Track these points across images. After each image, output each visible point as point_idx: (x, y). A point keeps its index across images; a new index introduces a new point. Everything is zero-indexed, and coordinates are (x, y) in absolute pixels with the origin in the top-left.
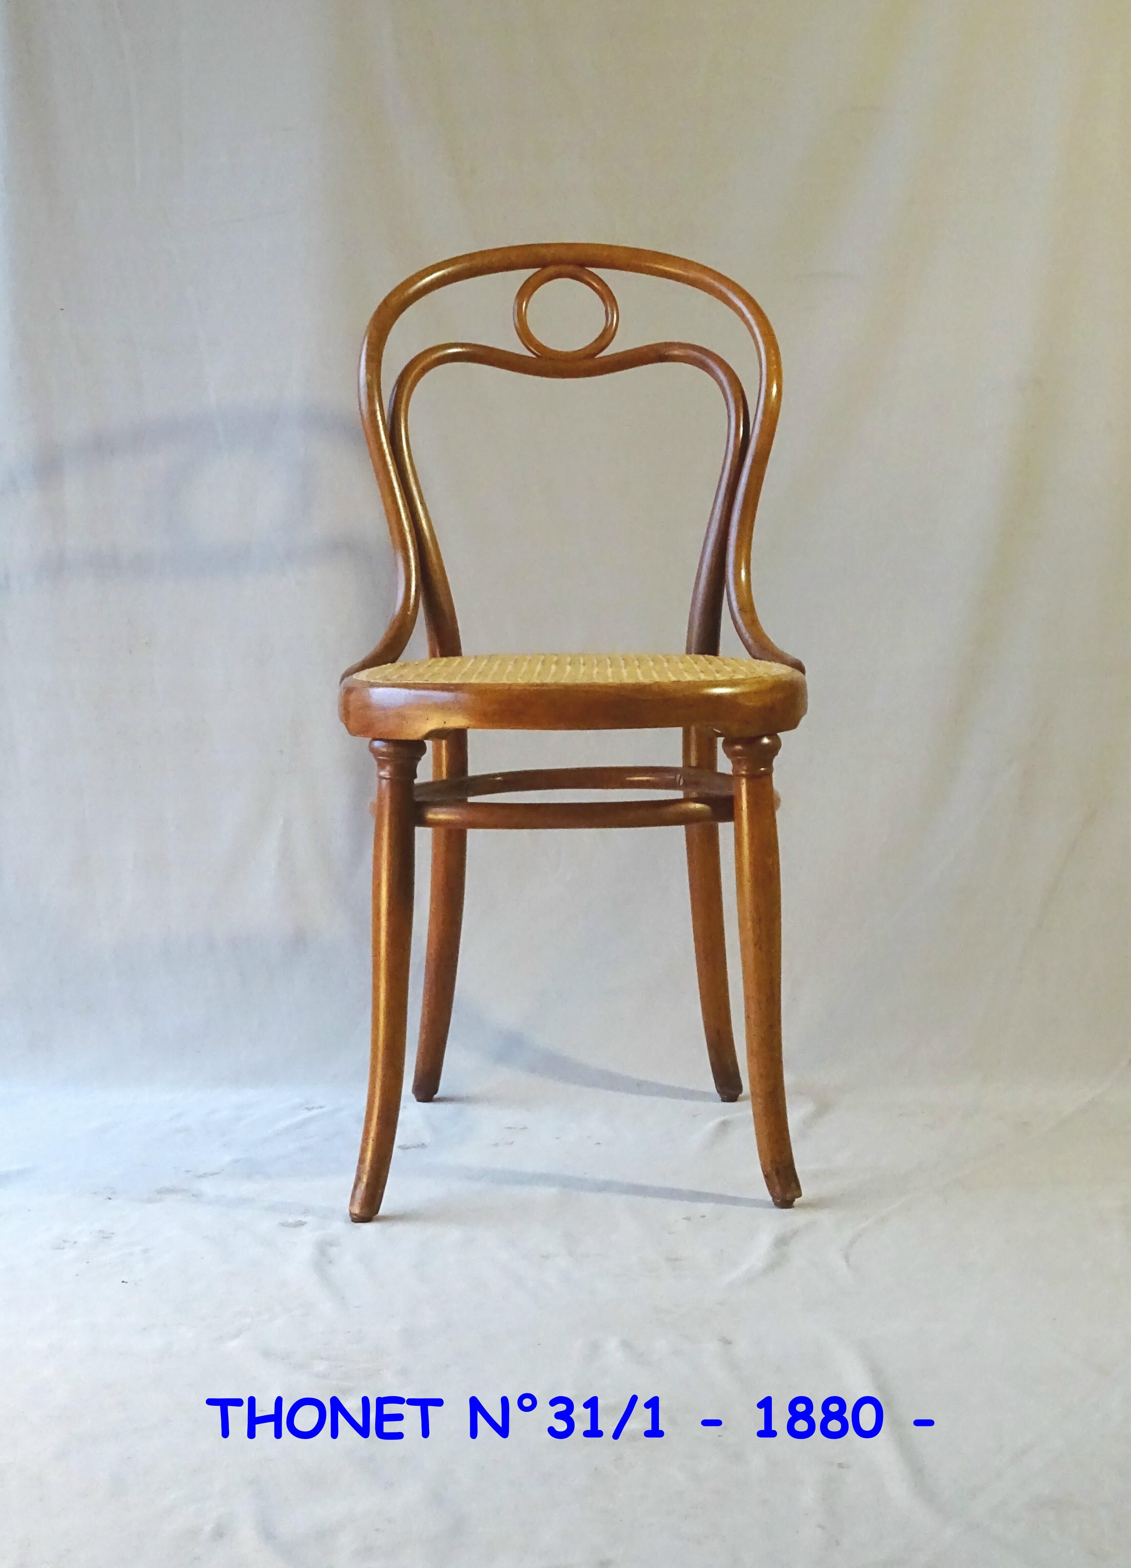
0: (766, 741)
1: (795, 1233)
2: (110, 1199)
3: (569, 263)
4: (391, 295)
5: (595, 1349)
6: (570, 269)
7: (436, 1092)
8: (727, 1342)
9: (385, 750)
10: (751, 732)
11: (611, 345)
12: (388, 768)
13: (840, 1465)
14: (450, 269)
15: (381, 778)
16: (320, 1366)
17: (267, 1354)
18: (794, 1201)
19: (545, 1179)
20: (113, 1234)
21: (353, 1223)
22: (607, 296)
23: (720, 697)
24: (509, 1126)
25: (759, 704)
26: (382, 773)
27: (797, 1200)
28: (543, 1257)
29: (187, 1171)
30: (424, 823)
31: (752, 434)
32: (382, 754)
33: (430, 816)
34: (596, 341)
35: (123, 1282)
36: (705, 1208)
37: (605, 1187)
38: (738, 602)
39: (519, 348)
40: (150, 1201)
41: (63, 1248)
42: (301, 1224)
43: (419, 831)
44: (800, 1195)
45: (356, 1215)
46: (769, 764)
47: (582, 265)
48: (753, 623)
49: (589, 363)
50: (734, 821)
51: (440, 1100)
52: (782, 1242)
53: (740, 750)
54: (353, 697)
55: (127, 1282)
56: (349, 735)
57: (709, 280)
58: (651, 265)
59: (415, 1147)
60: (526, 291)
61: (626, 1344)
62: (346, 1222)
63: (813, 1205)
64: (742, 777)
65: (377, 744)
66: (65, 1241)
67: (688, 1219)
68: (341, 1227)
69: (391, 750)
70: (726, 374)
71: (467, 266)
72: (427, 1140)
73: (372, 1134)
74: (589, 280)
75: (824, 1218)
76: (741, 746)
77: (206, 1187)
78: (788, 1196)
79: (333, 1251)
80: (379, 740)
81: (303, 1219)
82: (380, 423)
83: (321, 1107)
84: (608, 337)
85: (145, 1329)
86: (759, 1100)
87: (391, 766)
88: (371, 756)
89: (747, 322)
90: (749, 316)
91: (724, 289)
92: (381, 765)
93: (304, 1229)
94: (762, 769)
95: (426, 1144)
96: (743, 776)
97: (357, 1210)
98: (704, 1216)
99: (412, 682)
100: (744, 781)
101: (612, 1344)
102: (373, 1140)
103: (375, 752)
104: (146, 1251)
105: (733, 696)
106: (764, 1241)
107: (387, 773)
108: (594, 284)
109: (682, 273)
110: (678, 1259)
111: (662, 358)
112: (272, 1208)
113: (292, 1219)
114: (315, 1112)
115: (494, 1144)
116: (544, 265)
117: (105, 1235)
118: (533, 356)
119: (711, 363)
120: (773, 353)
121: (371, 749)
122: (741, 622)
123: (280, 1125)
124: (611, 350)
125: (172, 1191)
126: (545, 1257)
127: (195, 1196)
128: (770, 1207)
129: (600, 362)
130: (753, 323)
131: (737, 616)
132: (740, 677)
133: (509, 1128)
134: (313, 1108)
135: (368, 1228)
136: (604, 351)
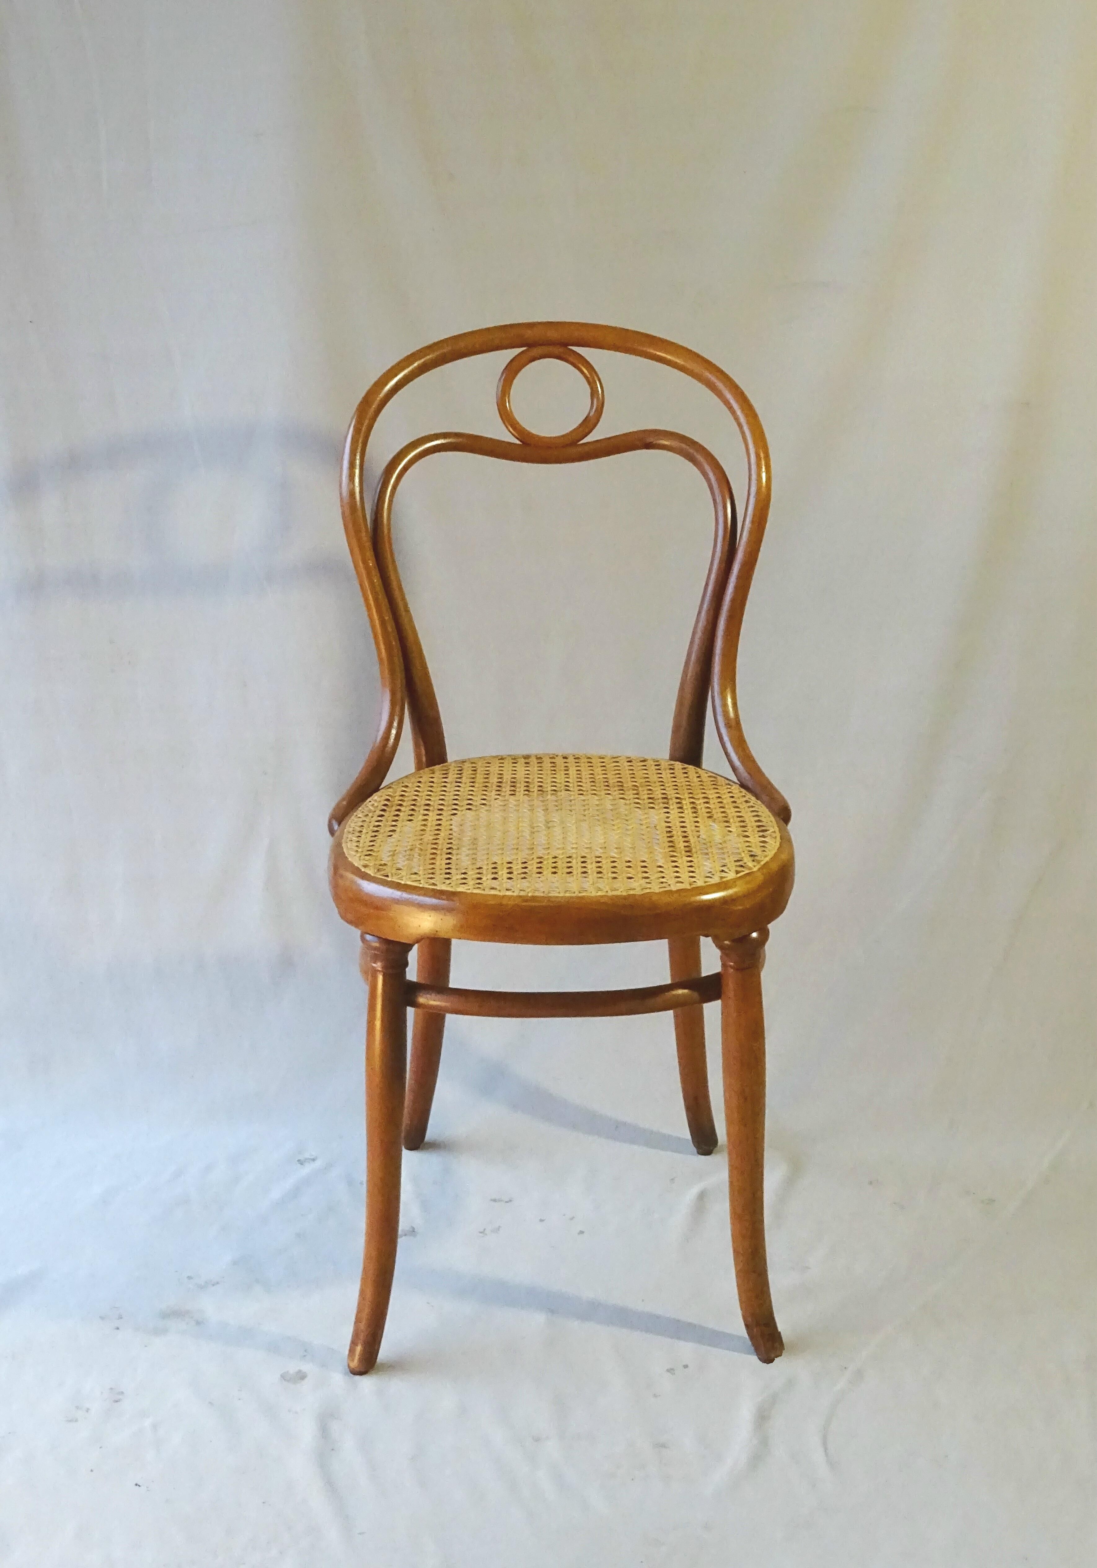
0: (755, 935)
2: (118, 1328)
3: (553, 344)
6: (554, 349)
7: (423, 1141)
9: (376, 945)
11: (595, 429)
15: (373, 968)
20: (123, 1393)
21: (352, 1375)
22: (592, 377)
24: (493, 1197)
26: (374, 964)
28: (534, 1440)
29: (190, 1278)
30: (414, 1004)
31: (739, 541)
32: (375, 949)
33: (422, 1000)
34: (581, 425)
35: (136, 1485)
36: (686, 1350)
39: (506, 436)
40: (157, 1332)
41: (77, 1420)
42: (302, 1376)
43: (408, 1010)
44: (781, 1356)
45: (354, 1369)
47: (565, 345)
48: (740, 743)
49: (573, 451)
50: (718, 1000)
51: (429, 1148)
54: (342, 879)
55: (139, 1486)
56: (340, 920)
60: (512, 371)
62: (345, 1374)
65: (368, 937)
66: (78, 1407)
67: (670, 1371)
68: (338, 1379)
69: (384, 947)
74: (574, 360)
77: (207, 1305)
79: (334, 1428)
80: (369, 934)
81: (304, 1367)
83: (313, 1160)
84: (593, 419)
86: (741, 1258)
87: (381, 962)
88: (362, 945)
89: (737, 419)
91: (713, 379)
92: (375, 958)
93: (305, 1386)
95: (416, 1231)
96: (731, 966)
97: (355, 1364)
98: (686, 1367)
99: (403, 882)
103: (368, 945)
104: (155, 1427)
105: (724, 901)
107: (381, 967)
108: (578, 363)
109: (669, 357)
110: (663, 1446)
111: (649, 446)
112: (274, 1348)
113: (293, 1367)
114: (308, 1169)
115: (482, 1230)
116: (530, 345)
117: (117, 1397)
118: (518, 442)
119: (700, 458)
120: (762, 455)
121: (363, 939)
122: (726, 739)
123: (276, 1194)
124: (595, 436)
125: (176, 1314)
126: (537, 1440)
127: (198, 1323)
128: (749, 1354)
129: (586, 448)
130: (742, 420)
131: (723, 731)
132: (731, 875)
133: (495, 1200)
134: (306, 1160)
135: (366, 1383)
136: (588, 436)
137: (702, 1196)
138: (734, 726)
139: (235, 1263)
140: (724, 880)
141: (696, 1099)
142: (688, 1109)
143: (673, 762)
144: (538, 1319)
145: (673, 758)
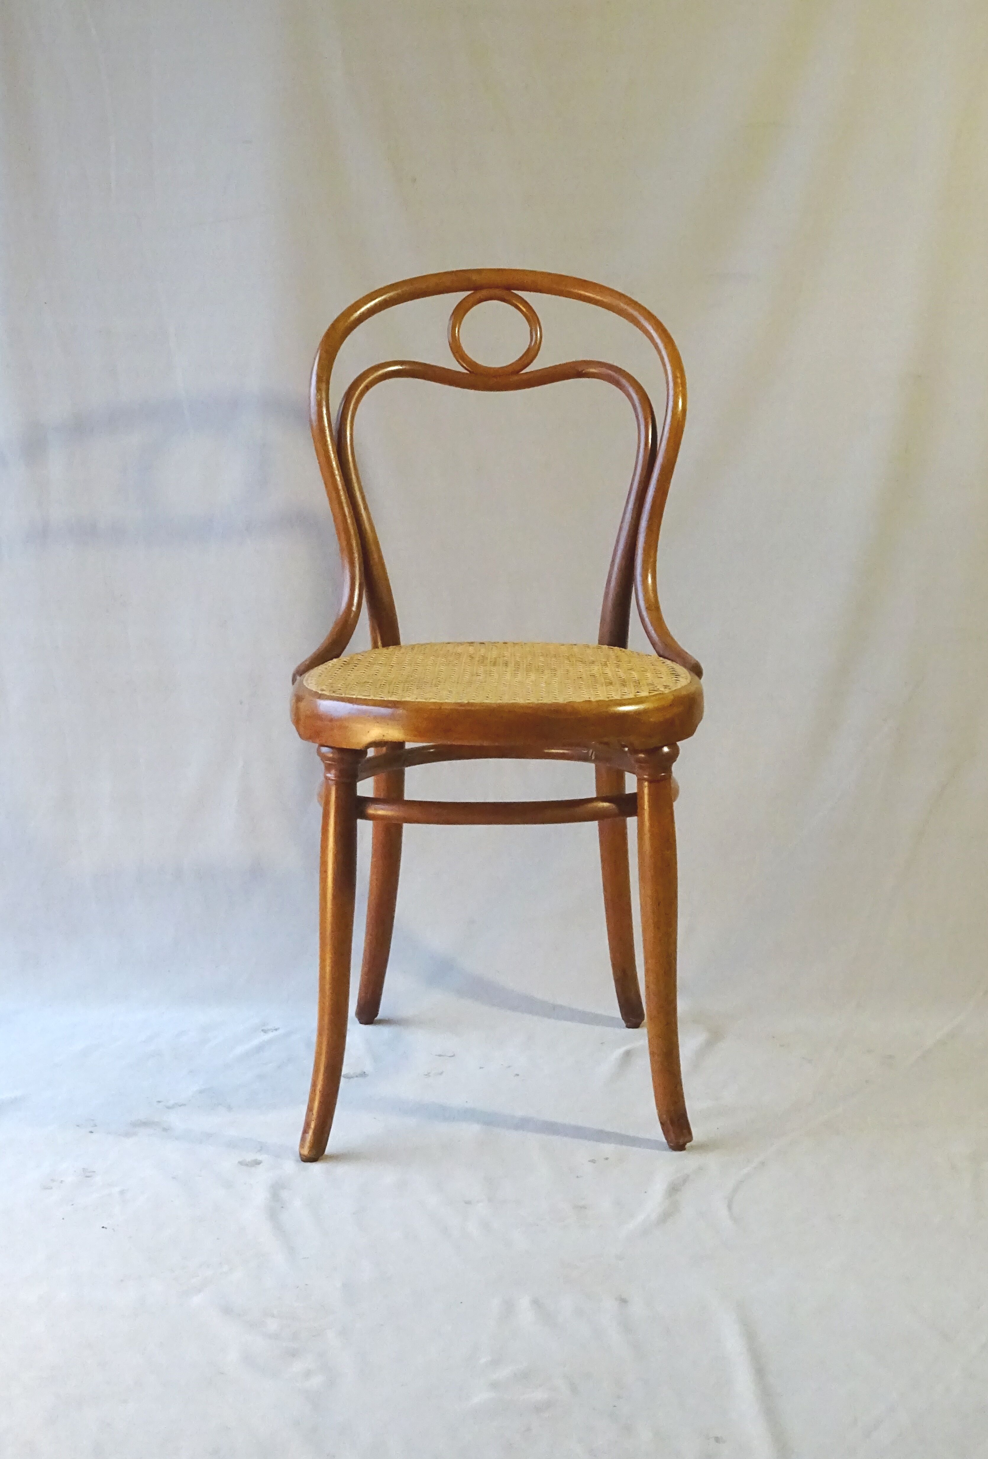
0: (666, 749)
1: (686, 1179)
2: (91, 1132)
3: (497, 287)
4: (337, 320)
5: (509, 1309)
6: (498, 292)
7: (376, 1015)
8: (624, 1301)
9: (331, 755)
10: (654, 742)
11: (535, 361)
12: (333, 772)
13: (717, 1440)
14: (391, 294)
15: (327, 778)
16: (272, 1325)
17: (227, 1311)
18: (686, 1144)
19: (469, 1115)
20: (94, 1172)
21: (303, 1162)
22: (532, 318)
23: (625, 715)
24: (440, 1053)
25: (661, 719)
26: (329, 775)
27: (688, 1145)
28: (466, 1203)
29: (159, 1102)
30: (365, 816)
31: (659, 449)
32: (329, 759)
33: (371, 811)
34: (522, 358)
35: (103, 1227)
36: (608, 1148)
37: (523, 1124)
38: (645, 600)
39: (454, 365)
40: (127, 1135)
41: (51, 1188)
42: (257, 1163)
43: (360, 822)
44: (690, 1141)
45: (305, 1156)
46: (668, 770)
47: (509, 288)
48: (659, 621)
49: (515, 378)
50: (637, 816)
51: (381, 1022)
52: (674, 1189)
53: (642, 758)
54: (302, 705)
55: (106, 1228)
56: (299, 739)
57: (623, 306)
58: (572, 290)
59: (357, 1076)
60: (460, 312)
61: (536, 1303)
62: (297, 1161)
63: (703, 1147)
64: (644, 781)
65: (324, 750)
66: (53, 1180)
67: (593, 1161)
68: (291, 1166)
69: (336, 756)
70: (637, 393)
71: (406, 290)
72: (368, 1068)
73: (319, 1087)
74: (515, 302)
75: (711, 1161)
76: (643, 754)
77: (174, 1119)
78: (681, 1141)
79: (284, 1194)
80: (326, 746)
81: (259, 1157)
82: (329, 439)
83: (276, 1030)
84: (532, 353)
85: (122, 1281)
87: (336, 770)
88: (318, 759)
89: (656, 346)
90: (658, 341)
91: (636, 314)
92: (328, 768)
93: (261, 1168)
94: (663, 774)
95: (367, 1073)
96: (645, 779)
97: (306, 1151)
98: (607, 1159)
99: (354, 697)
100: (646, 784)
101: (524, 1303)
102: (320, 1092)
103: (323, 757)
104: (122, 1192)
105: (638, 713)
106: (659, 1188)
107: (333, 775)
108: (521, 307)
109: (598, 298)
110: (584, 1207)
111: (580, 375)
112: (232, 1145)
113: (250, 1157)
114: (271, 1035)
115: (426, 1073)
116: (476, 288)
117: (88, 1174)
118: (466, 371)
119: (624, 381)
120: (678, 375)
121: (319, 753)
122: (647, 620)
123: (240, 1050)
124: (534, 366)
125: (145, 1124)
126: (468, 1203)
127: (165, 1130)
128: (666, 1150)
129: (525, 377)
130: (661, 346)
131: (644, 613)
132: (644, 694)
133: (440, 1056)
134: (269, 1030)
135: (316, 1168)
136: (527, 368)
137: (628, 1054)
138: (654, 608)
139: (201, 1092)
140: (638, 696)
141: (624, 972)
142: (617, 981)
143: (600, 645)
144: (476, 1128)
145: (601, 642)
